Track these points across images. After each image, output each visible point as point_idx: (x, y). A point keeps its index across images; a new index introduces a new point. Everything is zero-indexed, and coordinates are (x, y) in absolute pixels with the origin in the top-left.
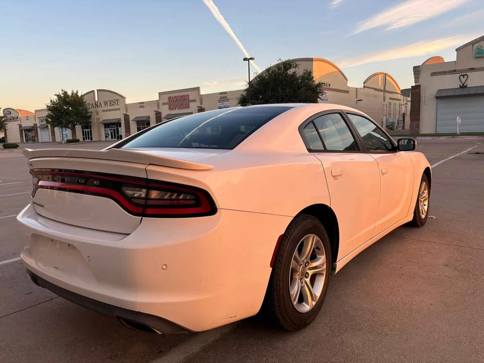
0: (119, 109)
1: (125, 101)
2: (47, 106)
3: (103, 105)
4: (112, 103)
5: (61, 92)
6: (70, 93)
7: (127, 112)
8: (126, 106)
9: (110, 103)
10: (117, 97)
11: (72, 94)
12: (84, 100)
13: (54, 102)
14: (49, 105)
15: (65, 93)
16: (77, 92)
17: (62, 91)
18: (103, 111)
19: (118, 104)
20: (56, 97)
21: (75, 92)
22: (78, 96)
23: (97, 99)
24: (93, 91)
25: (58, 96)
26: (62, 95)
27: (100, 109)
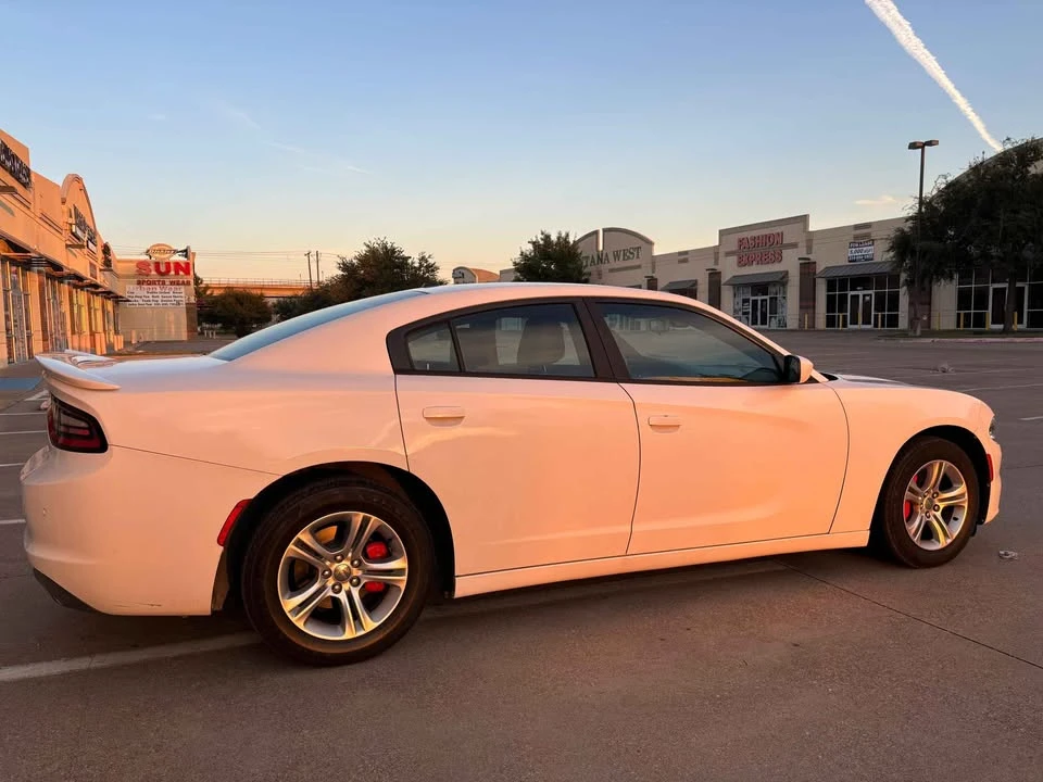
0: (639, 267)
1: (651, 250)
2: (515, 264)
3: (611, 257)
4: (627, 254)
5: (540, 236)
6: (554, 238)
7: (653, 272)
8: (654, 261)
9: (624, 255)
10: (640, 243)
11: (559, 238)
12: (579, 251)
13: (526, 256)
14: (518, 261)
15: (547, 238)
16: (567, 235)
17: (542, 233)
18: (612, 270)
19: (638, 257)
20: (531, 247)
21: (563, 235)
22: (568, 242)
23: (601, 248)
24: (596, 233)
25: (534, 243)
26: (542, 242)
27: (605, 267)
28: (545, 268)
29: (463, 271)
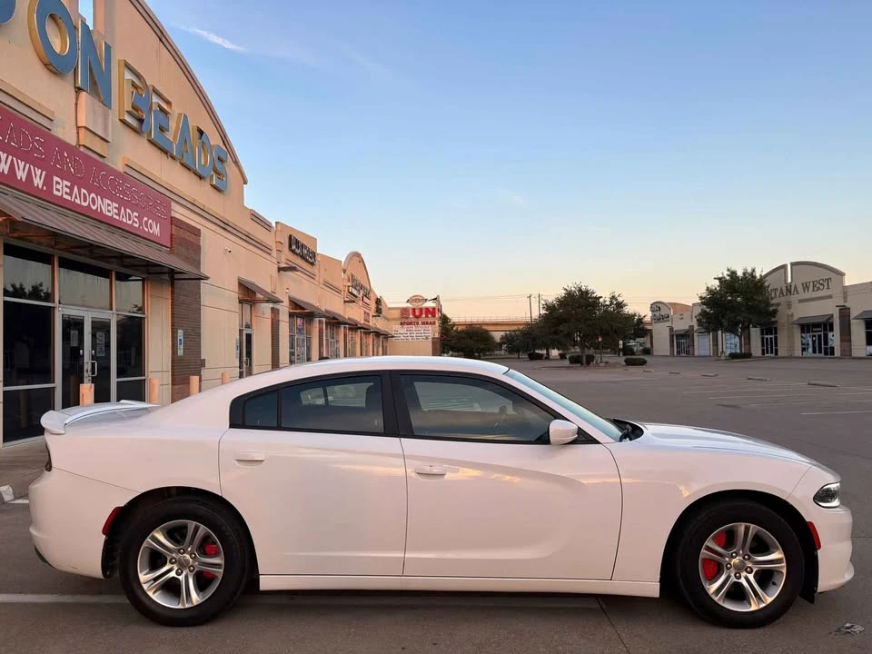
0: (830, 297)
1: (842, 281)
2: (701, 298)
3: (800, 289)
4: (817, 285)
5: (726, 273)
6: (740, 274)
7: (845, 301)
8: (846, 291)
9: (814, 286)
10: (827, 274)
11: (744, 274)
12: (766, 284)
13: (711, 291)
14: (704, 295)
15: (733, 274)
16: (754, 270)
17: (728, 270)
18: (801, 301)
19: (828, 288)
20: (717, 282)
21: (749, 271)
22: (755, 277)
23: (789, 281)
24: (784, 267)
25: (720, 279)
26: (728, 278)
27: (794, 298)
28: (730, 301)
29: (658, 305)
